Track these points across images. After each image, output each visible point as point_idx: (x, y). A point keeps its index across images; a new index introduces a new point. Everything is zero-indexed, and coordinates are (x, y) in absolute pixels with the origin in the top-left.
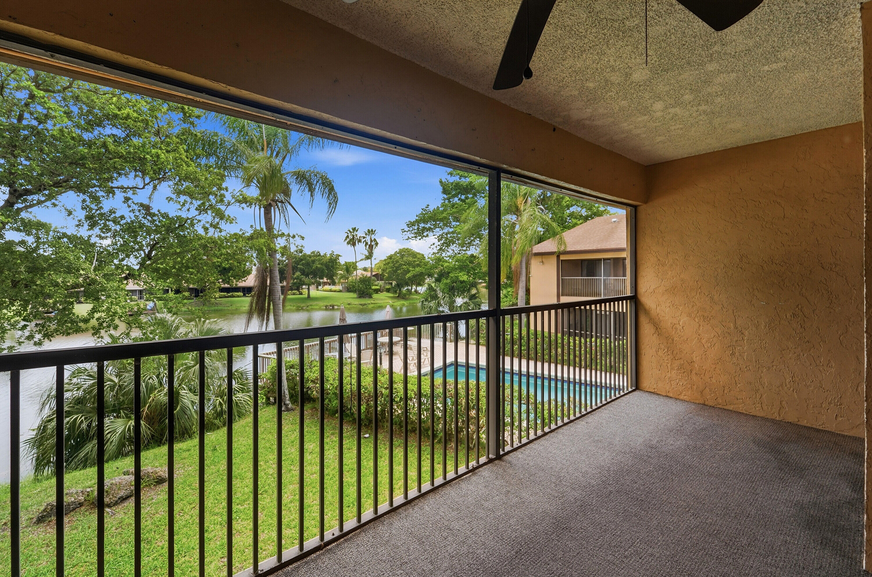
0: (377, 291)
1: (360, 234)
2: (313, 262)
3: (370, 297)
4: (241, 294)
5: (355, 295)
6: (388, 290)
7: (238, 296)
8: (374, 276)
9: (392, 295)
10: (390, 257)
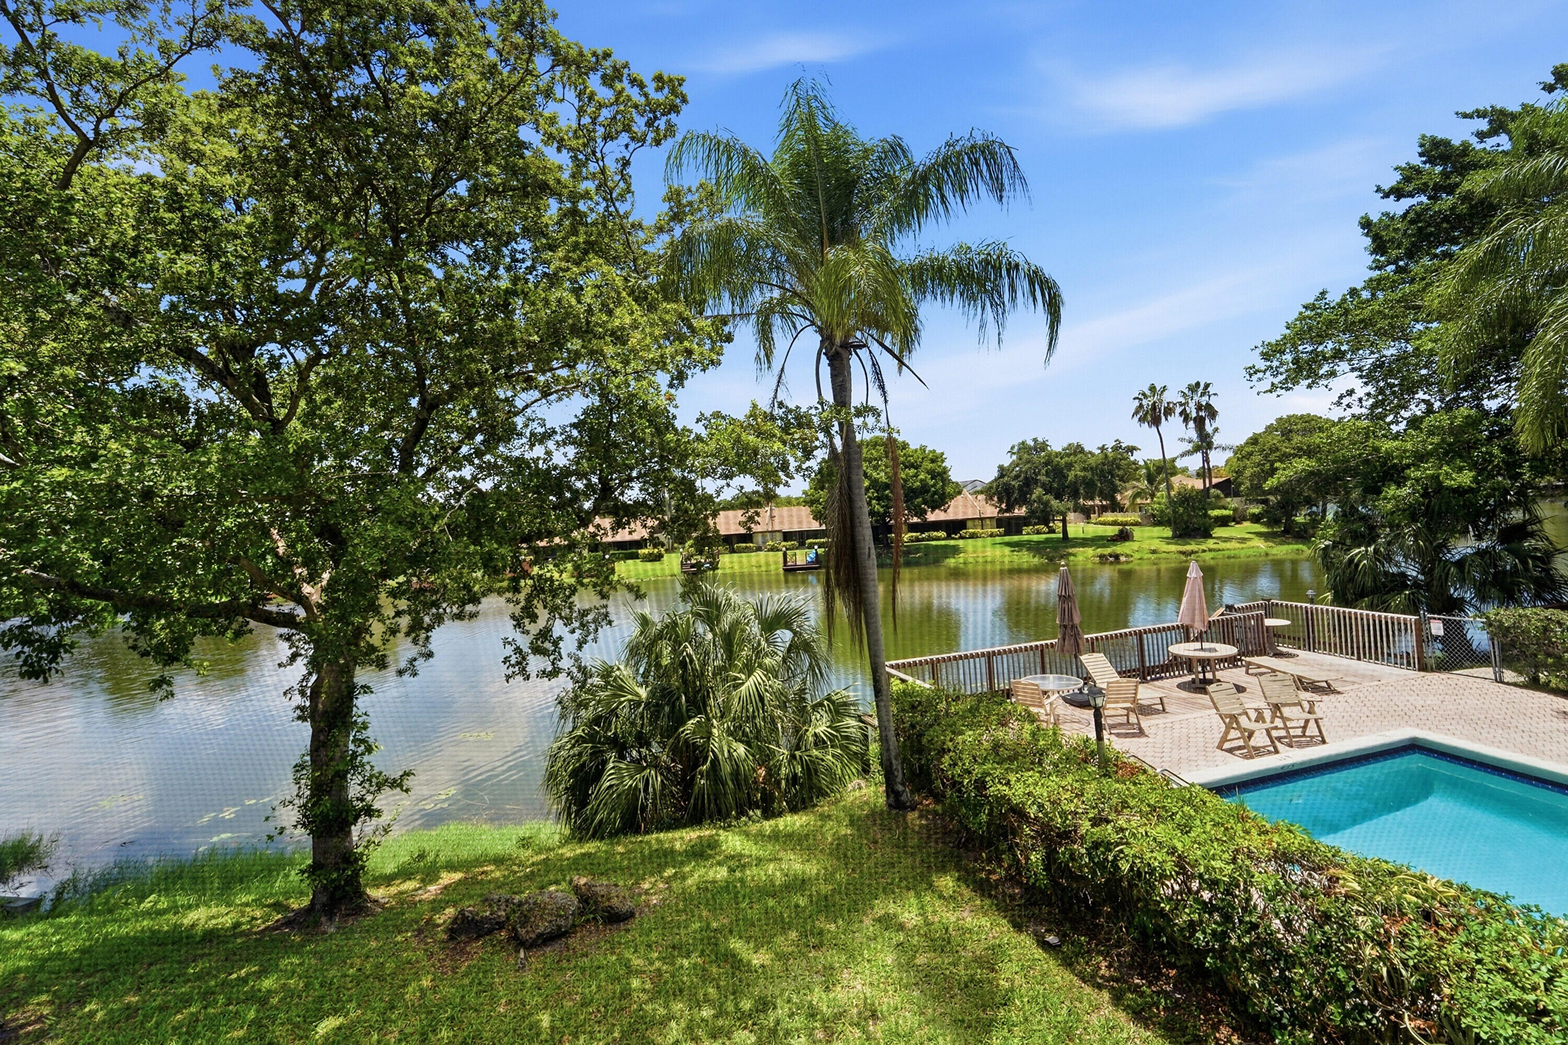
0: (1224, 522)
1: (1171, 397)
2: (1069, 466)
3: (1207, 535)
4: (942, 534)
5: (1168, 532)
6: (1256, 519)
7: (938, 539)
8: (1217, 486)
9: (1264, 529)
10: (1254, 441)
